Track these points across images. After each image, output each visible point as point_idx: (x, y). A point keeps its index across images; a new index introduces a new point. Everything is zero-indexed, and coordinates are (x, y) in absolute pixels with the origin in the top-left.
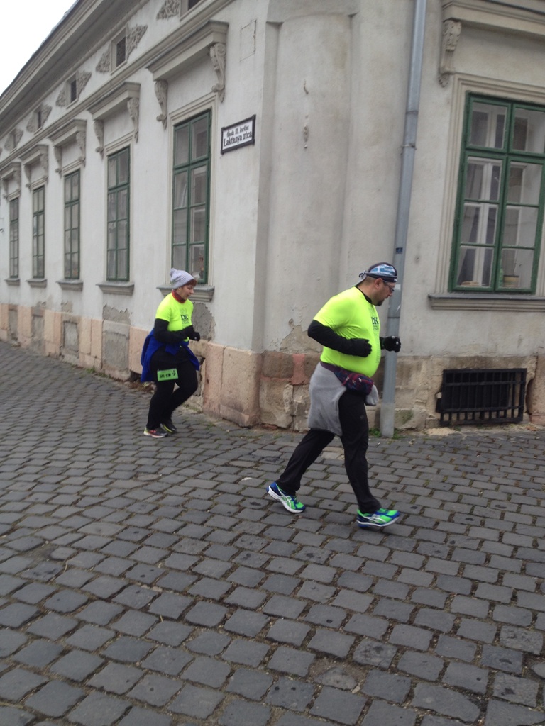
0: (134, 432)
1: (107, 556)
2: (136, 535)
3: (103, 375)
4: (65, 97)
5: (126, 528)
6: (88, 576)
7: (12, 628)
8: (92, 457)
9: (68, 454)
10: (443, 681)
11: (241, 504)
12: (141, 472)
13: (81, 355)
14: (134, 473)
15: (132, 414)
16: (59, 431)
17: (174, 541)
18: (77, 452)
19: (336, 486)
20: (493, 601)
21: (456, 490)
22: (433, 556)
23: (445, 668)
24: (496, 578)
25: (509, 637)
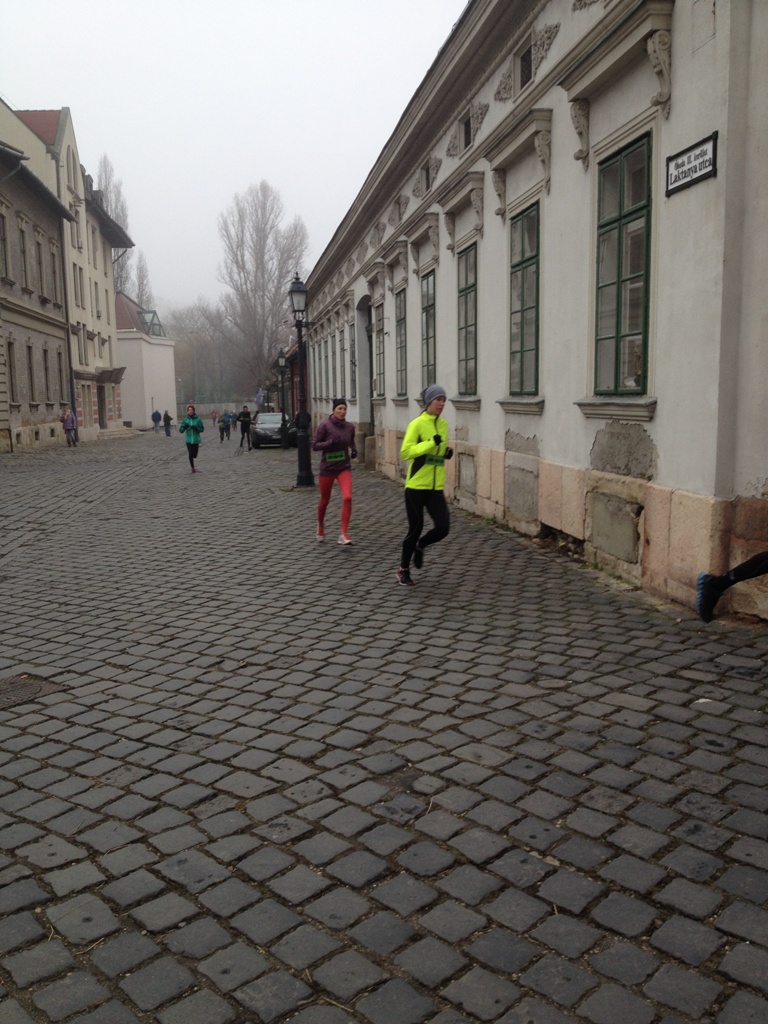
0: (539, 613)
1: (487, 798)
2: (527, 770)
3: (506, 527)
4: (457, 143)
5: (515, 758)
6: (459, 825)
8: (480, 645)
9: (450, 638)
11: (691, 742)
12: (542, 675)
13: (479, 499)
14: (532, 675)
15: (539, 586)
16: (442, 606)
17: (582, 789)
18: (461, 637)
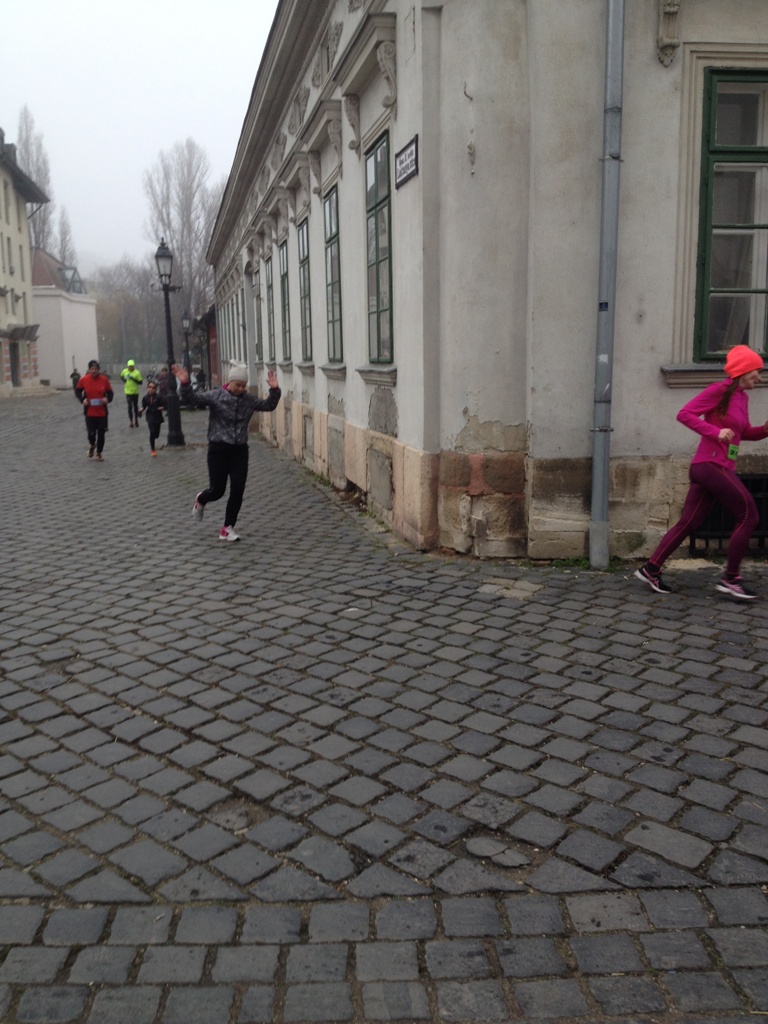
2: (168, 657)
3: (327, 483)
5: (165, 650)
6: (83, 690)
8: (211, 574)
9: (191, 570)
11: (315, 637)
12: (242, 595)
13: (315, 458)
17: (200, 667)
19: (453, 624)
20: (504, 765)
21: (611, 638)
22: (486, 711)
23: (361, 826)
24: (539, 741)
25: (476, 805)
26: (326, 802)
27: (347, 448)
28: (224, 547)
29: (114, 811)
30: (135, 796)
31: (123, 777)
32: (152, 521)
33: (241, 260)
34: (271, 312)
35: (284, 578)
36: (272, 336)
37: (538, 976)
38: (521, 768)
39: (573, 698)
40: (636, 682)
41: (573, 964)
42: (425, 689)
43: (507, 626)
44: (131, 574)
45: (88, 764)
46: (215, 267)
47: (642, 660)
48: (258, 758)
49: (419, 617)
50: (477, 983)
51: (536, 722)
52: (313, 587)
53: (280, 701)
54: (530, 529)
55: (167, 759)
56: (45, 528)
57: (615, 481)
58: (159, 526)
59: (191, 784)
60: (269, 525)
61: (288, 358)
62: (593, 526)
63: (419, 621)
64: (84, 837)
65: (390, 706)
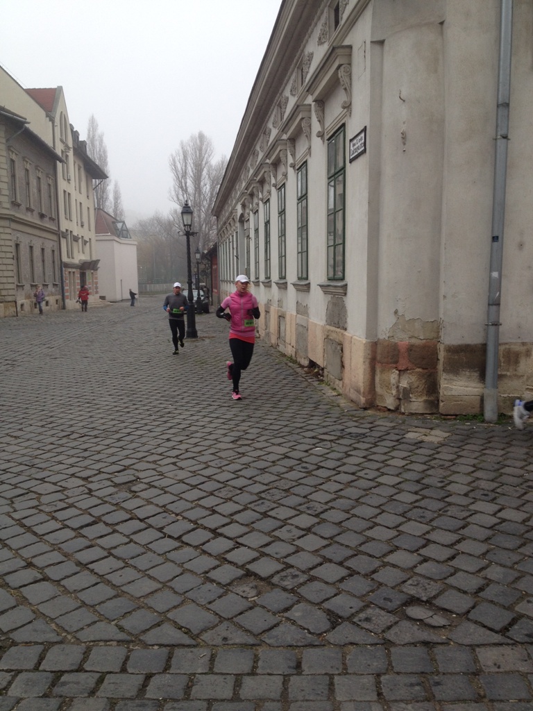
1: (166, 492)
3: (295, 362)
4: (276, 119)
5: (195, 476)
6: (141, 502)
7: (73, 529)
10: (323, 604)
11: (294, 468)
12: (243, 438)
13: (286, 345)
17: (219, 487)
19: (389, 460)
20: (430, 558)
21: (502, 471)
22: (415, 520)
23: (333, 597)
24: (453, 541)
25: (411, 585)
26: (308, 580)
27: (310, 338)
28: (229, 407)
29: (168, 584)
30: (182, 574)
31: (172, 561)
32: (180, 389)
33: (237, 212)
34: (257, 247)
35: (271, 427)
36: (257, 262)
37: (459, 700)
38: (442, 560)
39: (476, 512)
40: (519, 502)
41: (482, 693)
42: (371, 504)
43: (427, 462)
44: (169, 425)
45: (149, 552)
46: (217, 217)
47: (524, 486)
48: (261, 549)
49: (364, 455)
50: (418, 704)
51: (451, 528)
52: (290, 433)
53: (273, 511)
54: (441, 394)
55: (201, 549)
56: (110, 395)
57: (502, 360)
58: (185, 392)
59: (218, 566)
60: (257, 391)
61: (268, 278)
62: (486, 392)
63: (364, 457)
64: (150, 601)
65: (347, 516)
